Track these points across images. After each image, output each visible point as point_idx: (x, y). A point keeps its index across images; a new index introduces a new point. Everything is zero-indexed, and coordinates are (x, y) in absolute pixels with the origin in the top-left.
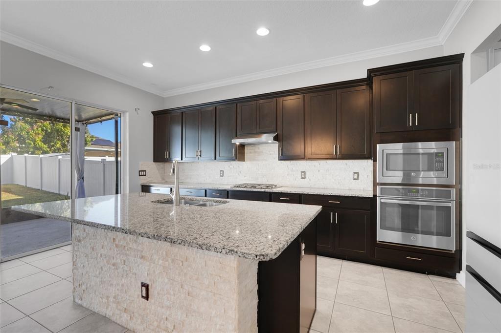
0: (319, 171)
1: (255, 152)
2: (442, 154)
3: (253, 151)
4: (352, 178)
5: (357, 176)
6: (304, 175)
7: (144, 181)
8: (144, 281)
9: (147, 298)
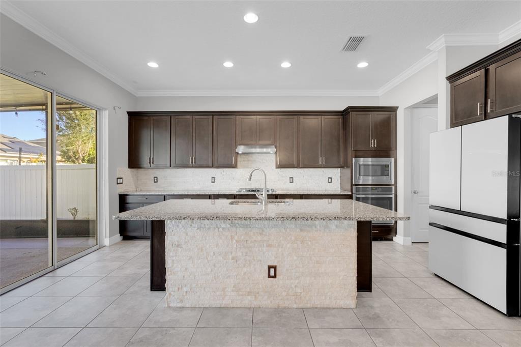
0: (304, 177)
1: (248, 160)
2: (388, 165)
3: (246, 159)
4: (327, 182)
5: (330, 180)
6: (292, 180)
7: (121, 190)
8: (271, 264)
9: (275, 276)
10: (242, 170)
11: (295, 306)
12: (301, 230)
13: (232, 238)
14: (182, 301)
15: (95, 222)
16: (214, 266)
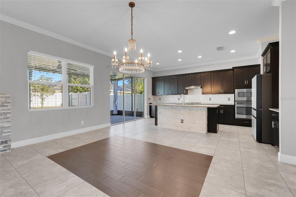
0: (216, 98)
1: (192, 92)
5: (229, 99)
6: (210, 99)
7: (150, 102)
8: (182, 119)
9: (183, 123)
10: (189, 95)
11: (188, 131)
12: (190, 111)
13: (172, 112)
14: (161, 127)
15: (143, 112)
16: (168, 118)
